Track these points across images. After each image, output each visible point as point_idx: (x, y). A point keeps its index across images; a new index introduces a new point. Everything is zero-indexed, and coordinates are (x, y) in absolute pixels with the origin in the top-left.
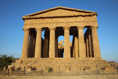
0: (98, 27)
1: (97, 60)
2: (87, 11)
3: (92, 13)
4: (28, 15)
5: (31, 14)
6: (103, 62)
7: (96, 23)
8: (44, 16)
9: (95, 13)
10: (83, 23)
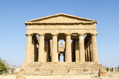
0: (97, 34)
1: (95, 64)
2: (88, 19)
3: (92, 21)
4: (31, 20)
5: (34, 20)
6: (99, 66)
7: (96, 30)
8: (47, 23)
9: (95, 22)
10: (84, 30)
